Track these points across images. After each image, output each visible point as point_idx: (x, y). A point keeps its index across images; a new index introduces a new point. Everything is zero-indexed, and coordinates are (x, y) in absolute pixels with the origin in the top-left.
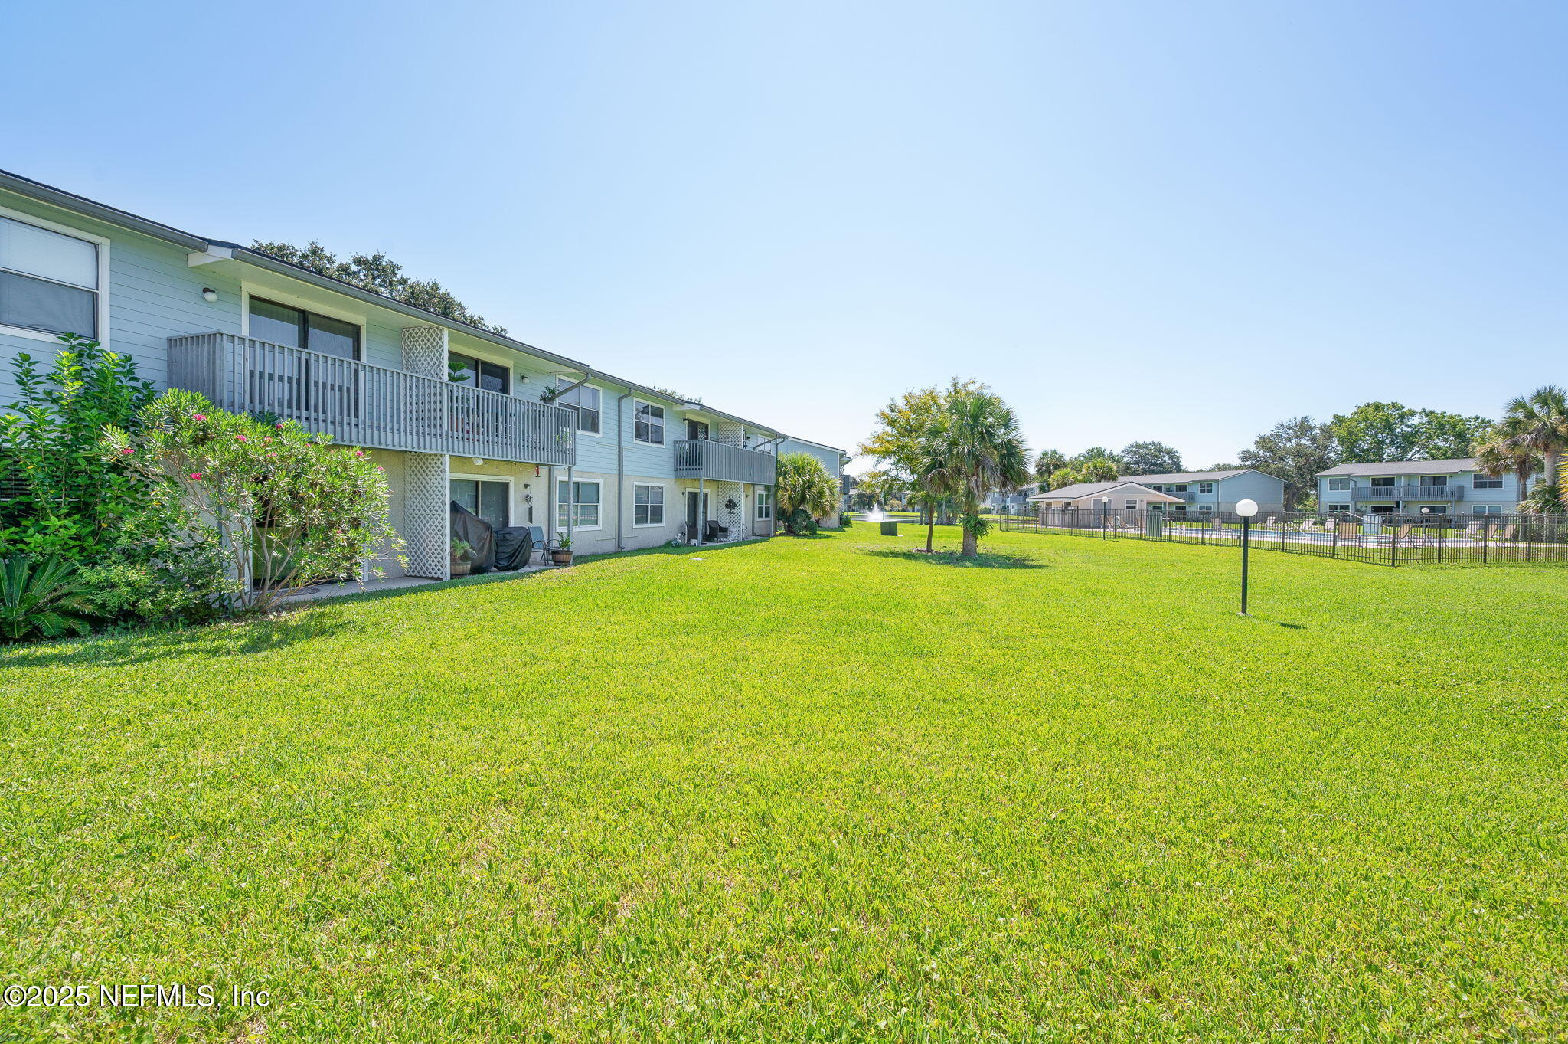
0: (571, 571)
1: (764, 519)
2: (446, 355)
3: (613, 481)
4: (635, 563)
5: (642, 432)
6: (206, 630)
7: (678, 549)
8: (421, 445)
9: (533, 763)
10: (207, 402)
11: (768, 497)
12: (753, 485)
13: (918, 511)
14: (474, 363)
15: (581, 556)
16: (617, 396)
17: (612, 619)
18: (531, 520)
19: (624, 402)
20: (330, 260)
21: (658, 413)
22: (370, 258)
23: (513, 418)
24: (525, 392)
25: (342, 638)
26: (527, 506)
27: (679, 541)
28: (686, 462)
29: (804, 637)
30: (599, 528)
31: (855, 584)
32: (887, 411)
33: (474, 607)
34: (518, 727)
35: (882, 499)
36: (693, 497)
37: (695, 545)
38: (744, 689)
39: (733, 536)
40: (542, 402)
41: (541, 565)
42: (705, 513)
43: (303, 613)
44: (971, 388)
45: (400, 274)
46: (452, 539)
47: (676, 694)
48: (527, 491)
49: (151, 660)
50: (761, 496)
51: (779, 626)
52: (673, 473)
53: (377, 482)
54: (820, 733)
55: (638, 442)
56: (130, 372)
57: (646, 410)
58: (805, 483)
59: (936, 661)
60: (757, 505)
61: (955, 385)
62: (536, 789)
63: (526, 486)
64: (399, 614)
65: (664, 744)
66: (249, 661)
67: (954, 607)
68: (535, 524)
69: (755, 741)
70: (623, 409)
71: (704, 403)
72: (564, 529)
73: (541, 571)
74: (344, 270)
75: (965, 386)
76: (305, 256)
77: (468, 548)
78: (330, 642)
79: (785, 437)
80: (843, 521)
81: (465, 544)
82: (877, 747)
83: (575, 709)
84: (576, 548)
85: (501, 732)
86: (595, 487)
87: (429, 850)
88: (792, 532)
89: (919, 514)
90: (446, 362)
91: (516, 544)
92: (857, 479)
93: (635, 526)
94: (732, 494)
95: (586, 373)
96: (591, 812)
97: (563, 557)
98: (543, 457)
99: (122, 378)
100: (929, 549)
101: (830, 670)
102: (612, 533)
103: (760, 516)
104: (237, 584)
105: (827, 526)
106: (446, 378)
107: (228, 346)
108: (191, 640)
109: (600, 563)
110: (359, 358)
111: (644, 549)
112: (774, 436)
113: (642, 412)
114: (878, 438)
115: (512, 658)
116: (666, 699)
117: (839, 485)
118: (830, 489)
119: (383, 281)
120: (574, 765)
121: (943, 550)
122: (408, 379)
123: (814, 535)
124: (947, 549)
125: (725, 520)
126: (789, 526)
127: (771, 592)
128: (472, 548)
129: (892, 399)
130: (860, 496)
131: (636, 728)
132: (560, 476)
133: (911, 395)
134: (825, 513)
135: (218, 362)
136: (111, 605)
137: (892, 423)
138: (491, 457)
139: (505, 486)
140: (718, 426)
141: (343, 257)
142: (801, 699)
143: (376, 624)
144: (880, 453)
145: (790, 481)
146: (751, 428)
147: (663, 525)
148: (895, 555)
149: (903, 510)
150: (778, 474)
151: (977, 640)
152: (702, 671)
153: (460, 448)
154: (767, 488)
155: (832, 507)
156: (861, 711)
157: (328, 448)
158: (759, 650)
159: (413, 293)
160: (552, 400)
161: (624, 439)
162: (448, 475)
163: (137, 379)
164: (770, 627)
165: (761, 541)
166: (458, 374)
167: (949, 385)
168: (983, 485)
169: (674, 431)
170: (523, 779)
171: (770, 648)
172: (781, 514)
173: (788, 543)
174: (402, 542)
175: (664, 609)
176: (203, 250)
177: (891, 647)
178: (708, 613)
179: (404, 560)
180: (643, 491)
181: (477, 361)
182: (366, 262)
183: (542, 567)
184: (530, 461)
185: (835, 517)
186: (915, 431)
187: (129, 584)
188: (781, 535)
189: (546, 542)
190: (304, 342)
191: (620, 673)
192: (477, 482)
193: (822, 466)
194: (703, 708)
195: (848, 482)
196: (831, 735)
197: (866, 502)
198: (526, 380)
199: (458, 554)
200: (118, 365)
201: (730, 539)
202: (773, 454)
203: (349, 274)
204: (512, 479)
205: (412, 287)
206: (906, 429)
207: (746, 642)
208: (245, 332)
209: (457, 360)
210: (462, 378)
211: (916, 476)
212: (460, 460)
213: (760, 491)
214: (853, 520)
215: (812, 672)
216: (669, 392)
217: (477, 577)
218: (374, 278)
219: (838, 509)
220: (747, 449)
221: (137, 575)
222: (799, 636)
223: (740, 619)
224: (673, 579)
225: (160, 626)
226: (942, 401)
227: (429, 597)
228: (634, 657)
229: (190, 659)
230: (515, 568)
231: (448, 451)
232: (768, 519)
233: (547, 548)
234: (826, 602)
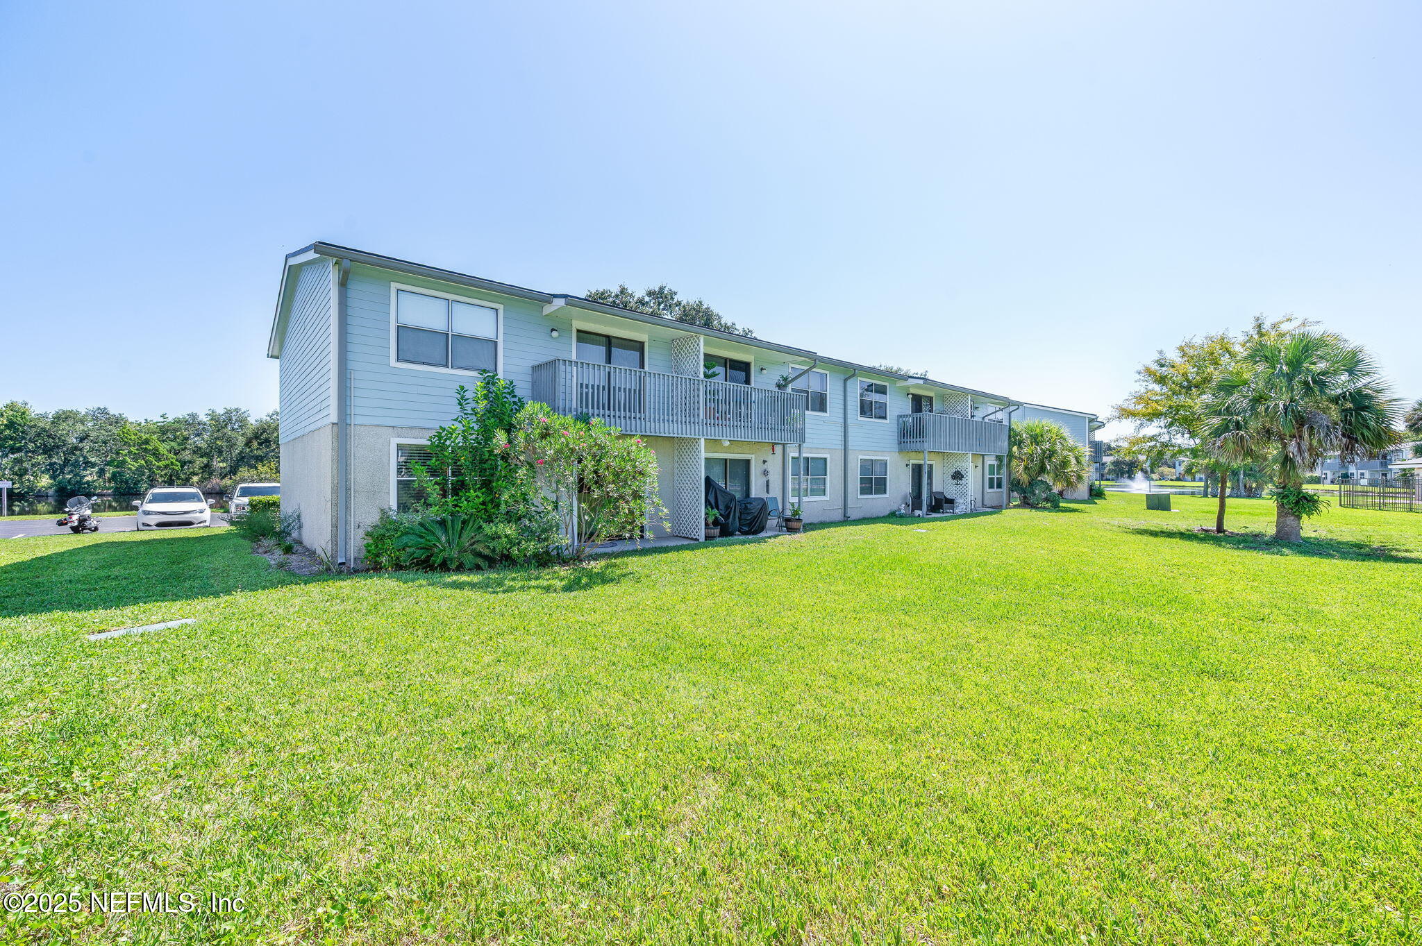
0: (800, 537)
1: (995, 490)
2: (702, 357)
3: (839, 455)
4: (858, 532)
5: (866, 409)
6: (547, 571)
7: (902, 520)
8: (684, 432)
9: (743, 733)
10: (549, 409)
11: (1000, 467)
12: (983, 456)
13: (1201, 480)
14: (724, 361)
15: (810, 524)
16: (843, 377)
17: (833, 588)
18: (768, 491)
19: (849, 382)
20: (631, 296)
21: (882, 390)
22: (657, 289)
23: (753, 404)
24: (763, 381)
25: (626, 585)
26: (765, 479)
27: (903, 511)
28: (909, 435)
29: (1042, 630)
30: (826, 498)
31: (1112, 569)
32: (1155, 367)
33: (719, 566)
34: (738, 690)
35: (1147, 466)
36: (917, 471)
37: (919, 516)
38: (965, 686)
39: (961, 507)
40: (777, 389)
41: (776, 531)
42: (930, 484)
43: (602, 563)
44: (1285, 327)
45: (676, 298)
46: (706, 507)
47: (889, 680)
48: (765, 466)
49: (512, 591)
50: (991, 466)
51: (1011, 613)
52: (896, 446)
53: (650, 462)
54: (1063, 763)
55: (862, 419)
56: (512, 391)
57: (870, 388)
58: (1044, 452)
59: (1241, 686)
60: (987, 476)
61: (1259, 326)
62: (742, 762)
63: (764, 462)
64: (665, 568)
65: (871, 738)
66: (566, 598)
67: (1267, 611)
68: (772, 495)
69: (976, 757)
70: (849, 389)
71: (930, 376)
72: (795, 500)
73: (775, 536)
74: (641, 302)
75: (1275, 326)
76: (617, 296)
77: (718, 515)
78: (615, 588)
79: (1019, 405)
80: (1094, 493)
81: (716, 511)
82: (1149, 802)
83: (788, 679)
84: (806, 517)
85: (722, 693)
86: (823, 462)
87: (646, 806)
88: (1029, 504)
89: (1202, 484)
90: (702, 363)
91: (755, 511)
92: (1113, 445)
93: (860, 497)
94: (958, 465)
95: (814, 359)
96: (790, 804)
97: (794, 525)
98: (778, 437)
99: (508, 396)
100: (1220, 529)
101: (1077, 677)
102: (839, 503)
103: (991, 486)
104: (564, 539)
105: (1070, 497)
106: (702, 376)
107: (562, 367)
108: (537, 578)
109: (826, 530)
110: (643, 368)
111: (868, 519)
112: (1006, 403)
113: (867, 390)
114: (1140, 399)
115: (742, 618)
116: (877, 684)
117: (1088, 454)
118: (1077, 459)
119: (666, 305)
120: (778, 744)
121: (1242, 531)
122: (675, 379)
123: (1056, 508)
124: (1247, 530)
125: (950, 491)
126: (1025, 498)
127: (1002, 571)
128: (721, 515)
129: (1161, 352)
130: (1116, 463)
131: (843, 713)
132: (792, 453)
133: (1189, 345)
134: (1069, 484)
135: (557, 380)
136: (498, 550)
137: (1162, 380)
138: (736, 439)
139: (747, 463)
140: (943, 398)
141: (640, 293)
142: (1036, 711)
143: (647, 576)
144: (1144, 415)
145: (1025, 450)
146: (979, 397)
147: (887, 496)
148: (1170, 535)
149: (1178, 479)
150: (1011, 444)
151: (1310, 664)
152: (919, 656)
153: (712, 432)
154: (999, 458)
155: (1079, 478)
156: (1122, 742)
157: (618, 438)
158: (985, 639)
159: (684, 311)
160: (785, 386)
161: (849, 416)
162: (703, 455)
163: (515, 396)
164: (999, 613)
165: (991, 513)
166: (711, 371)
167: (1250, 328)
168: (1311, 448)
169: (898, 406)
170: (733, 748)
171: (999, 638)
172: (1015, 485)
173: (1025, 517)
174: (666, 511)
175: (884, 582)
176: (550, 302)
177: (1165, 658)
178: (929, 591)
179: (667, 525)
180: (867, 466)
181: (726, 359)
182: (654, 293)
183: (776, 533)
184: (767, 441)
185: (1083, 490)
186: (1196, 387)
187: (506, 536)
188: (1015, 507)
189: (781, 510)
190: (609, 360)
191: (834, 648)
192: (726, 460)
193: (1066, 432)
194: (917, 703)
195: (1099, 450)
196: (1076, 769)
197: (1125, 470)
198: (764, 372)
199: (711, 520)
200: (505, 388)
201: (957, 511)
202: (1005, 422)
203: (643, 304)
204: (753, 456)
205: (684, 306)
206: (1181, 387)
207: (971, 629)
208: (574, 358)
209: (710, 360)
210: (714, 375)
211: (1198, 441)
212: (713, 443)
213: (991, 461)
214: (1107, 491)
215: (1053, 677)
216: (895, 369)
217: (724, 539)
218: (659, 305)
219: (1086, 480)
220: (975, 419)
221: (511, 530)
222: (1036, 627)
223: (965, 600)
224: (894, 551)
225: (522, 566)
226: (1237, 348)
227: (687, 555)
228: (849, 631)
229: (533, 592)
230: (755, 533)
231: (703, 435)
232: (999, 490)
233: (781, 516)
234: (1071, 589)
